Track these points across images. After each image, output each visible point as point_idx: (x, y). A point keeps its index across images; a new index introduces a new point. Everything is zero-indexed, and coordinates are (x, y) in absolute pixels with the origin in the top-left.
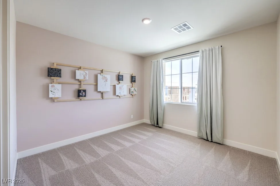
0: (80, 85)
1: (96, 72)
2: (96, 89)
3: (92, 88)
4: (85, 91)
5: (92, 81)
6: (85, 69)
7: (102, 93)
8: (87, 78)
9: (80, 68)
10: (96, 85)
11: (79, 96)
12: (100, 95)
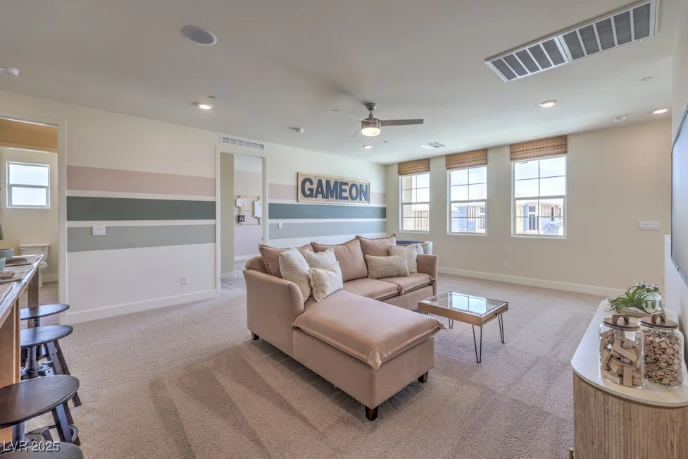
0: (240, 211)
1: (253, 199)
2: (253, 215)
3: (250, 213)
4: (243, 216)
5: (250, 208)
6: (244, 197)
7: (259, 219)
8: (245, 205)
9: (240, 197)
10: (254, 211)
11: (239, 221)
12: (257, 219)
